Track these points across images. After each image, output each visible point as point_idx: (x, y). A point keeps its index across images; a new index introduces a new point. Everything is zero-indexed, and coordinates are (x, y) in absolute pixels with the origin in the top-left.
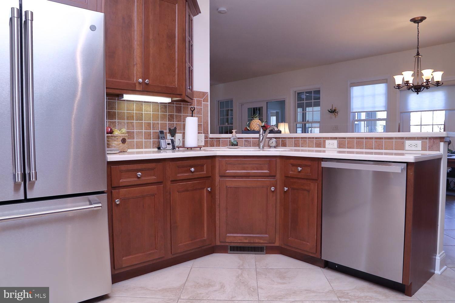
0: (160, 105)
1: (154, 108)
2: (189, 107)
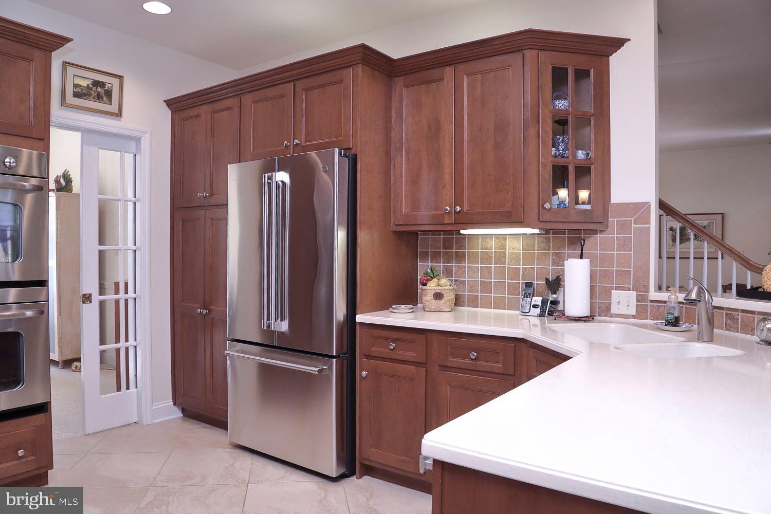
2: (599, 236)
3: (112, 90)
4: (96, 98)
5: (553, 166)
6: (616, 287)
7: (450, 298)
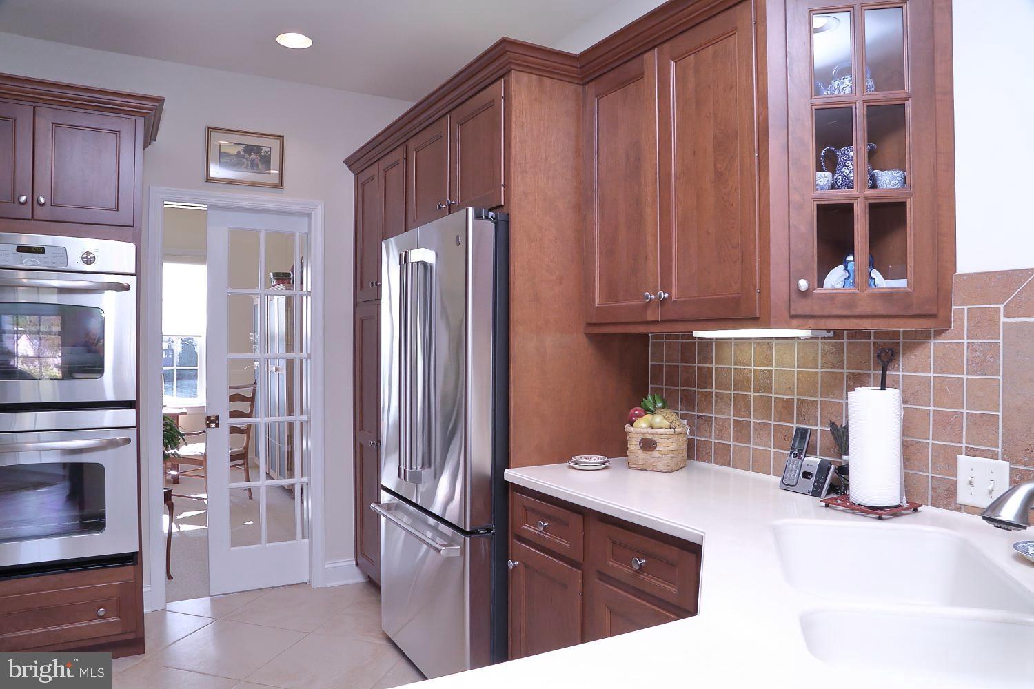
0: (820, 344)
1: (801, 354)
2: (933, 343)
3: (270, 155)
4: (249, 167)
5: (819, 207)
6: (967, 448)
7: (671, 448)
